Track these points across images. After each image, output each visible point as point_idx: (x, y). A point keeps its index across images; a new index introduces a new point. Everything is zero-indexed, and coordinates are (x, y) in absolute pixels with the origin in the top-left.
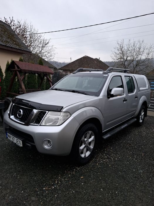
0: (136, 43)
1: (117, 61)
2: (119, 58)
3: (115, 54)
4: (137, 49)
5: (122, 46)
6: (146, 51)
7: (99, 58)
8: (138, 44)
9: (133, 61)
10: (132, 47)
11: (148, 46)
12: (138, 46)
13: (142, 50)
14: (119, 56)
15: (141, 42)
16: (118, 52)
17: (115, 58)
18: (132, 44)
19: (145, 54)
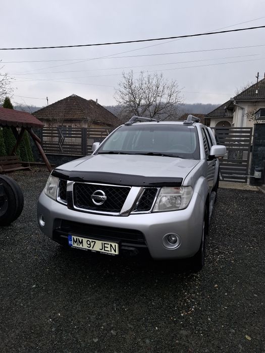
0: (152, 77)
1: (125, 105)
2: (127, 102)
3: (120, 93)
4: (154, 88)
5: (130, 81)
6: (167, 92)
7: (97, 100)
8: (155, 79)
9: (149, 105)
10: (146, 84)
11: (169, 83)
12: (154, 82)
13: (161, 88)
14: (127, 98)
15: (159, 76)
16: (125, 91)
17: (121, 100)
18: (146, 79)
19: (166, 96)
